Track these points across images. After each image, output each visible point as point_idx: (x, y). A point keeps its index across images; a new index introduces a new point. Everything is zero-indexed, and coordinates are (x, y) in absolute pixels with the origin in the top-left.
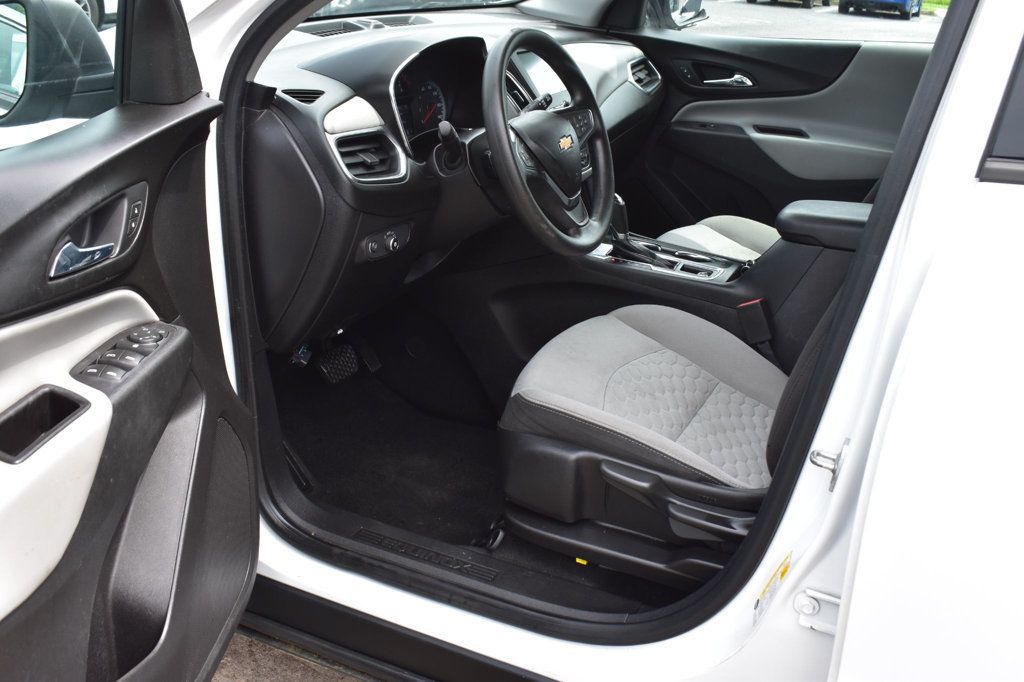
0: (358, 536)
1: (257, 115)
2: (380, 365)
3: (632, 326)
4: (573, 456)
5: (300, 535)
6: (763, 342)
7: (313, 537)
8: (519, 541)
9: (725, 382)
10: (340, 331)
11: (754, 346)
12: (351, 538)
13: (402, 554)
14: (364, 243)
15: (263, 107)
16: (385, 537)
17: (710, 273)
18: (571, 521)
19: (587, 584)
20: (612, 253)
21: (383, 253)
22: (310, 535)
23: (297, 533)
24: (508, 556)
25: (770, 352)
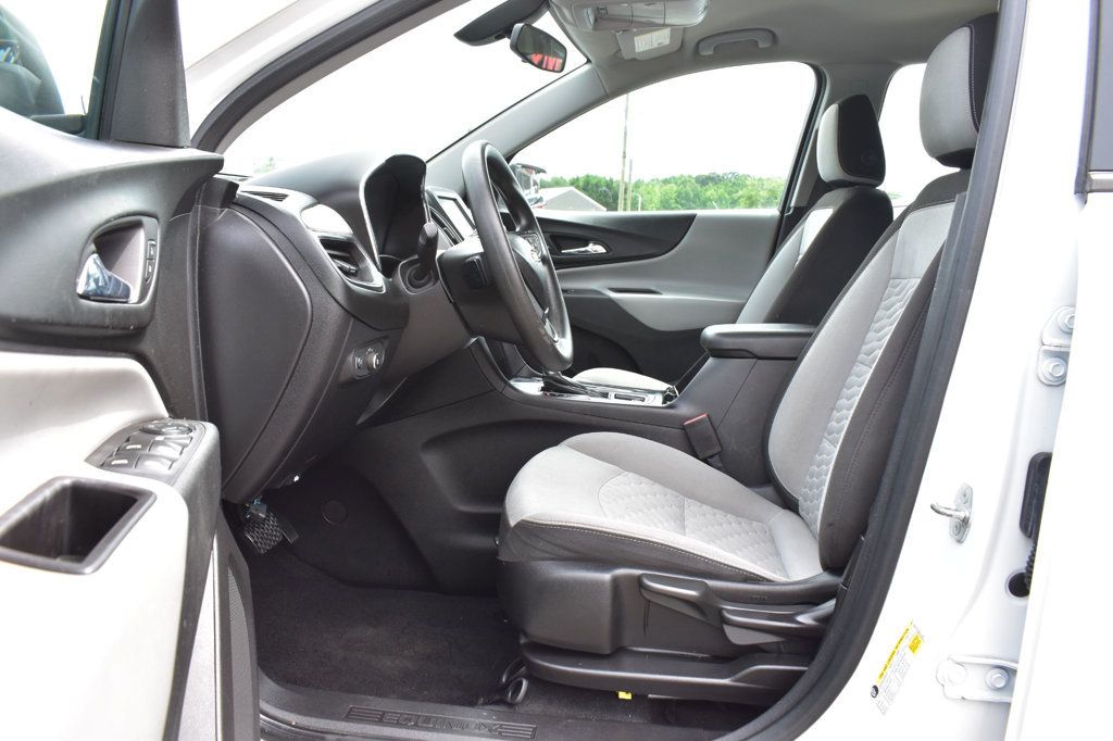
0: (349, 717)
1: (215, 214)
2: (297, 536)
3: (586, 454)
4: (607, 577)
5: (280, 727)
6: (711, 457)
7: (293, 726)
8: (548, 687)
9: (690, 498)
10: (296, 478)
11: (705, 461)
12: (343, 720)
13: (413, 727)
14: (350, 358)
15: (223, 206)
16: (384, 713)
17: (643, 400)
18: (608, 652)
19: (634, 721)
20: (543, 389)
21: (365, 372)
22: (290, 725)
23: (273, 724)
24: (537, 707)
25: (720, 465)
